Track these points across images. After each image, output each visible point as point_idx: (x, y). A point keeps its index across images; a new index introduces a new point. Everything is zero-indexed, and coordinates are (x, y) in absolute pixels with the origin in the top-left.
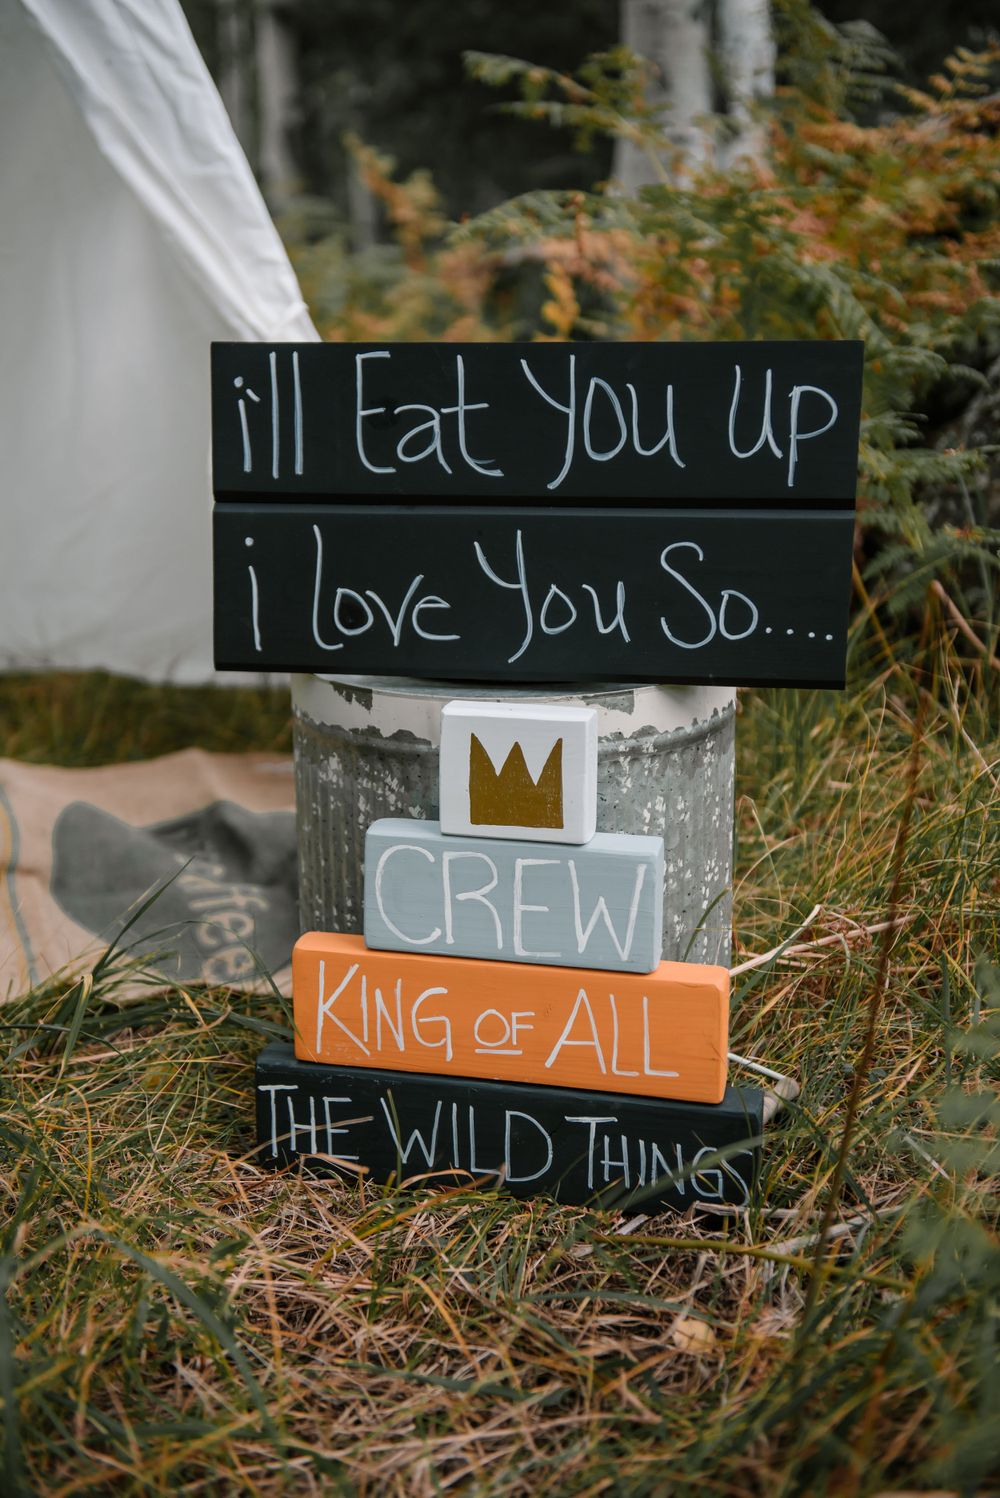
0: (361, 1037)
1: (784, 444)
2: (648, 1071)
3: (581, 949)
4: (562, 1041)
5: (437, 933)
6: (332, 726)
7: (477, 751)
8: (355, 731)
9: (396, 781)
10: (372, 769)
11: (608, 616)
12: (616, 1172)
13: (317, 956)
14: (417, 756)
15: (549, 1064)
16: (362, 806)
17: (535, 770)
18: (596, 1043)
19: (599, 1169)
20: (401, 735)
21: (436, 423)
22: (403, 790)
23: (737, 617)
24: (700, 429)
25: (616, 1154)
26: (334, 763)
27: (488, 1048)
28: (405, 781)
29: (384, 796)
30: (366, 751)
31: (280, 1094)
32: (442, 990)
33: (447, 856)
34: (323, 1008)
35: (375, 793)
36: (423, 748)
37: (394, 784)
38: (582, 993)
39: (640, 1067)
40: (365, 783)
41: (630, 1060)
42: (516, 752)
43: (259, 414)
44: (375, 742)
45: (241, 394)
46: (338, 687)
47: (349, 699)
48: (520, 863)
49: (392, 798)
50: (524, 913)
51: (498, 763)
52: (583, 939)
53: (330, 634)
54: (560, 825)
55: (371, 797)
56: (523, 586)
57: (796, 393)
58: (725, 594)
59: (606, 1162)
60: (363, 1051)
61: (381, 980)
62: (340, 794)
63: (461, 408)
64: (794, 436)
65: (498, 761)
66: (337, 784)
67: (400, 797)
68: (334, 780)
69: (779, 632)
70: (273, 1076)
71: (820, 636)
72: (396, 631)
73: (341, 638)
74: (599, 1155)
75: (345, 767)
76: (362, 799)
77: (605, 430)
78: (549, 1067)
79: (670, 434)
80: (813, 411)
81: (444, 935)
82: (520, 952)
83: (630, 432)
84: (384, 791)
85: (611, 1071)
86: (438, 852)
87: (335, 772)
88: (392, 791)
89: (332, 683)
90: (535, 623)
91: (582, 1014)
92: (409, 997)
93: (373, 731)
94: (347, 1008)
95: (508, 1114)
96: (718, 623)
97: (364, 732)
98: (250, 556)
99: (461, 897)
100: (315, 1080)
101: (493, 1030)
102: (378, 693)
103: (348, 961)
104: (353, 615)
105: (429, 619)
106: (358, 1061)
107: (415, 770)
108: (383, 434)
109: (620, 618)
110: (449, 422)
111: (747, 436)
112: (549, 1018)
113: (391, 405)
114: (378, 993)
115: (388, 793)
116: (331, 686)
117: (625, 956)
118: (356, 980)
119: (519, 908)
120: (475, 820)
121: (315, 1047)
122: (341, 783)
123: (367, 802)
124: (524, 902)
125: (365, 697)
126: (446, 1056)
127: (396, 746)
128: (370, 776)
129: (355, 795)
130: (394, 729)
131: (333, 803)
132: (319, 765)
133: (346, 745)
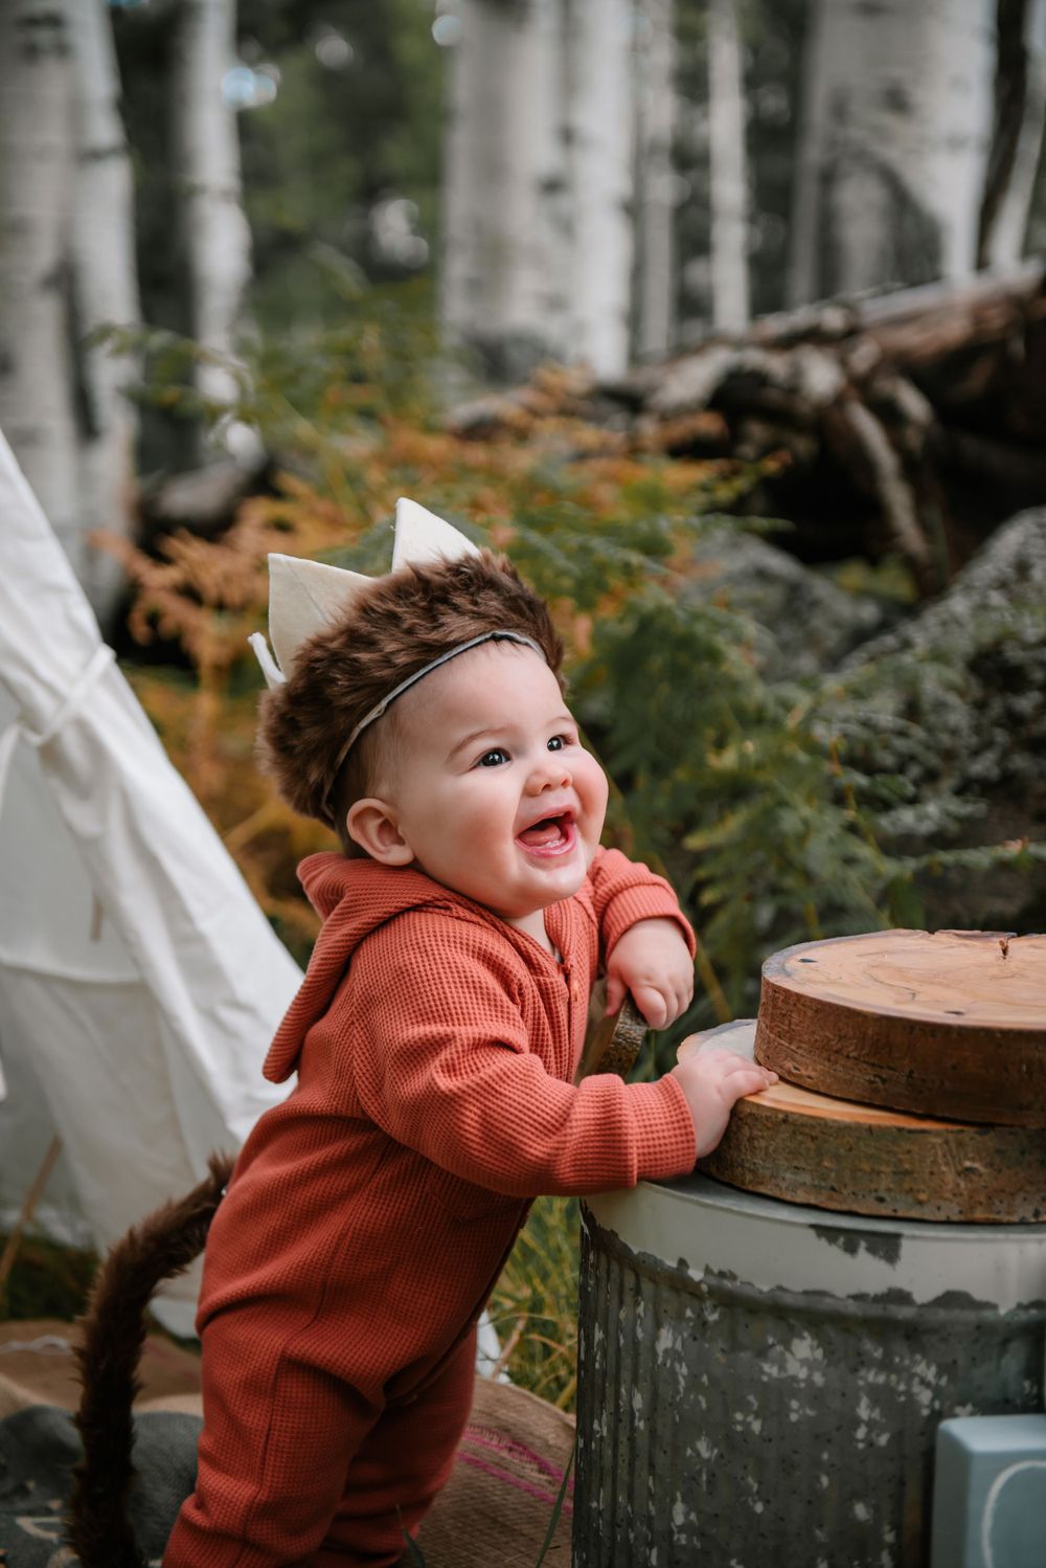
6: (806, 1293)
8: (859, 1297)
9: (933, 1369)
10: (888, 1355)
14: (977, 1329)
16: (863, 1412)
20: (952, 1299)
22: (944, 1381)
26: (806, 1348)
28: (948, 1368)
29: (908, 1393)
30: (880, 1327)
35: (893, 1392)
36: (988, 1314)
37: (930, 1374)
40: (873, 1377)
44: (904, 1313)
46: (825, 1232)
47: (851, 1249)
49: (925, 1396)
55: (878, 1395)
62: (816, 1397)
66: (809, 1381)
67: (938, 1393)
68: (803, 1374)
75: (828, 1354)
76: (864, 1402)
84: (909, 1385)
87: (804, 1362)
88: (924, 1383)
89: (813, 1226)
93: (900, 1297)
97: (879, 1299)
102: (914, 1238)
107: (963, 1352)
115: (916, 1388)
116: (812, 1233)
122: (818, 1379)
123: (872, 1406)
125: (887, 1247)
127: (942, 1314)
128: (885, 1365)
129: (849, 1397)
130: (938, 1291)
131: (796, 1411)
132: (762, 1353)
133: (839, 1320)
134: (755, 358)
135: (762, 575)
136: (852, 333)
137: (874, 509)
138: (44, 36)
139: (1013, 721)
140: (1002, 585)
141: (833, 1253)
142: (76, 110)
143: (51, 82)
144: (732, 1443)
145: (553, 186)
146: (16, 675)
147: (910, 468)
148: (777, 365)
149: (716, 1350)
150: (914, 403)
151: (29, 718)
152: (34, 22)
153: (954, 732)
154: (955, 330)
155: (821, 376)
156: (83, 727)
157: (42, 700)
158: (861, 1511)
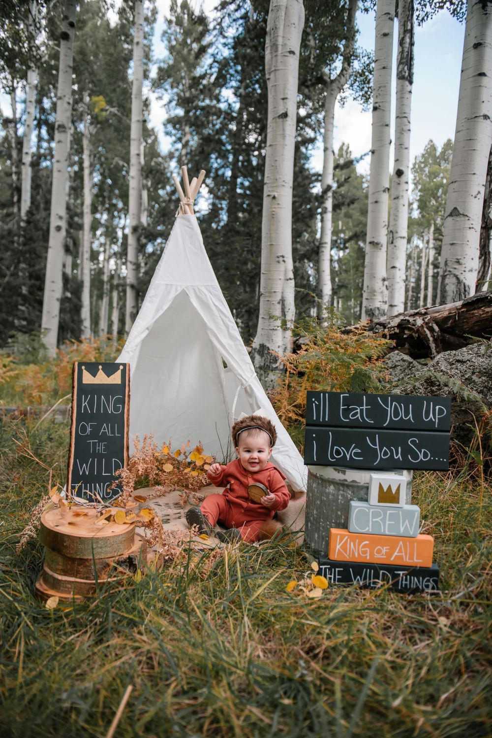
0: (346, 553)
1: (435, 418)
2: (415, 560)
3: (402, 531)
4: (396, 554)
5: (367, 529)
6: (333, 479)
7: (381, 486)
8: (340, 480)
11: (397, 455)
12: (406, 585)
13: (336, 535)
14: (358, 486)
15: (392, 559)
16: (340, 497)
17: (394, 491)
18: (403, 554)
19: (402, 584)
20: (353, 481)
21: (359, 410)
22: (352, 495)
23: (425, 455)
24: (417, 414)
25: (406, 580)
26: (332, 487)
27: (377, 556)
28: (353, 492)
29: (347, 496)
30: (343, 485)
31: (325, 568)
32: (367, 542)
33: (371, 510)
34: (338, 547)
36: (359, 484)
37: (350, 493)
38: (401, 543)
39: (413, 559)
40: (341, 492)
41: (411, 558)
42: (390, 487)
43: (318, 407)
44: (346, 483)
45: (314, 402)
46: (336, 470)
48: (388, 512)
49: (349, 496)
50: (389, 524)
51: (385, 490)
52: (402, 530)
53: (333, 457)
54: (398, 503)
55: (343, 496)
56: (378, 447)
57: (437, 407)
58: (423, 450)
59: (404, 582)
60: (347, 557)
61: (353, 540)
62: (333, 495)
63: (364, 407)
64: (437, 417)
65: (385, 489)
68: (332, 491)
69: (434, 459)
70: (324, 564)
71: (439, 459)
72: (348, 457)
73: (335, 458)
74: (402, 580)
75: (335, 488)
77: (396, 414)
78: (392, 560)
79: (411, 415)
80: (440, 411)
81: (369, 529)
82: (387, 533)
83: (402, 414)
84: (347, 494)
85: (407, 561)
86: (369, 509)
89: (334, 469)
90: (381, 455)
91: (401, 548)
92: (360, 543)
94: (344, 547)
95: (381, 572)
96: (421, 457)
97: (343, 480)
98: (314, 439)
99: (374, 520)
100: (334, 565)
101: (379, 552)
102: (348, 472)
103: (344, 536)
104: (338, 453)
105: (356, 454)
106: (345, 560)
107: (355, 490)
108: (347, 412)
109: (399, 455)
110: (362, 410)
111: (427, 416)
112: (393, 549)
113: (349, 406)
114: (352, 544)
117: (411, 533)
118: (347, 540)
119: (387, 522)
120: (379, 502)
121: (335, 556)
122: (334, 492)
124: (389, 521)
125: (344, 473)
126: (368, 558)
127: (352, 484)
128: (343, 491)
129: (338, 495)
130: (351, 480)
131: (331, 497)
132: (326, 488)
133: (337, 483)
134: (407, 318)
135: (404, 361)
136: (426, 314)
137: (429, 348)
138: (281, 259)
139: (432, 391)
140: (433, 366)
141: (336, 473)
142: (286, 271)
143: (282, 267)
144: (321, 501)
145: (384, 280)
146: (240, 378)
147: (435, 340)
148: (411, 319)
149: (320, 487)
150: (436, 328)
151: (242, 384)
152: (278, 257)
153: (421, 393)
154: (446, 314)
155: (419, 322)
156: (250, 386)
157: (244, 381)
158: (339, 513)
